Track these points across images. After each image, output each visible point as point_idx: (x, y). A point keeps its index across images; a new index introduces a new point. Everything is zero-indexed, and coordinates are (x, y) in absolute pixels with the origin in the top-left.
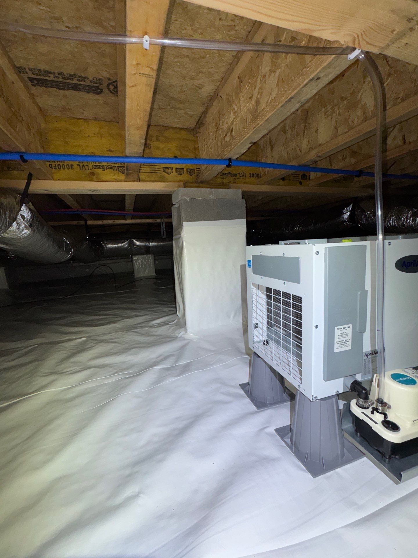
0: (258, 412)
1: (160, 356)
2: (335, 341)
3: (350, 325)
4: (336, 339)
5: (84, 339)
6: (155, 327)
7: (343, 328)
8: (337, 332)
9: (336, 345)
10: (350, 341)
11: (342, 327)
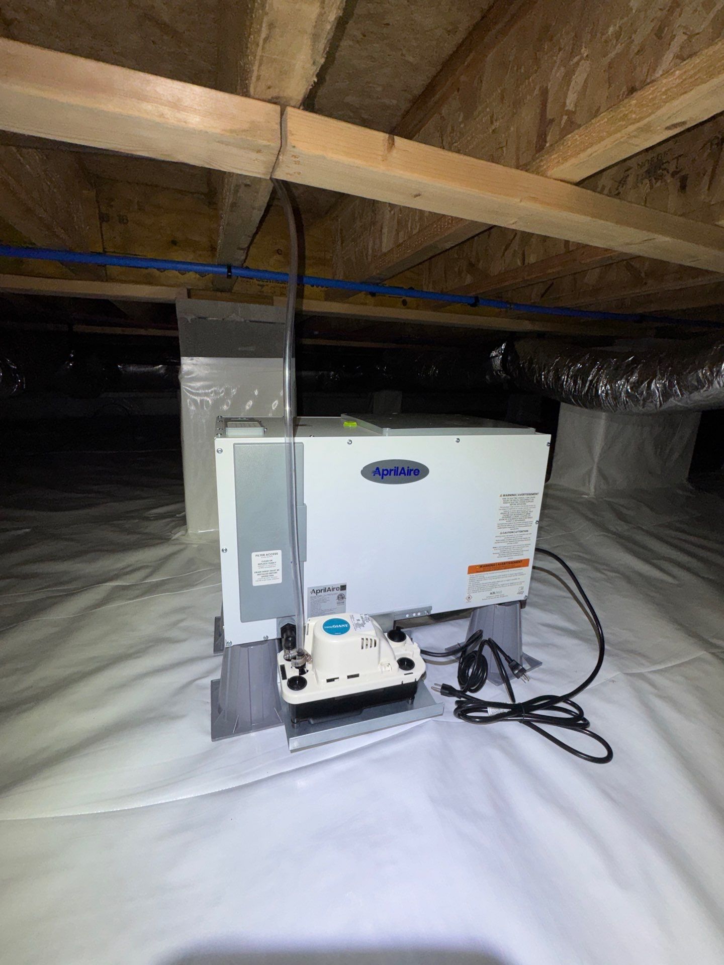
0: (215, 656)
1: (129, 566)
2: (254, 570)
3: (280, 552)
4: (255, 568)
5: (27, 530)
6: (150, 520)
7: (267, 555)
8: (256, 558)
9: (255, 577)
10: (280, 573)
11: (265, 553)
